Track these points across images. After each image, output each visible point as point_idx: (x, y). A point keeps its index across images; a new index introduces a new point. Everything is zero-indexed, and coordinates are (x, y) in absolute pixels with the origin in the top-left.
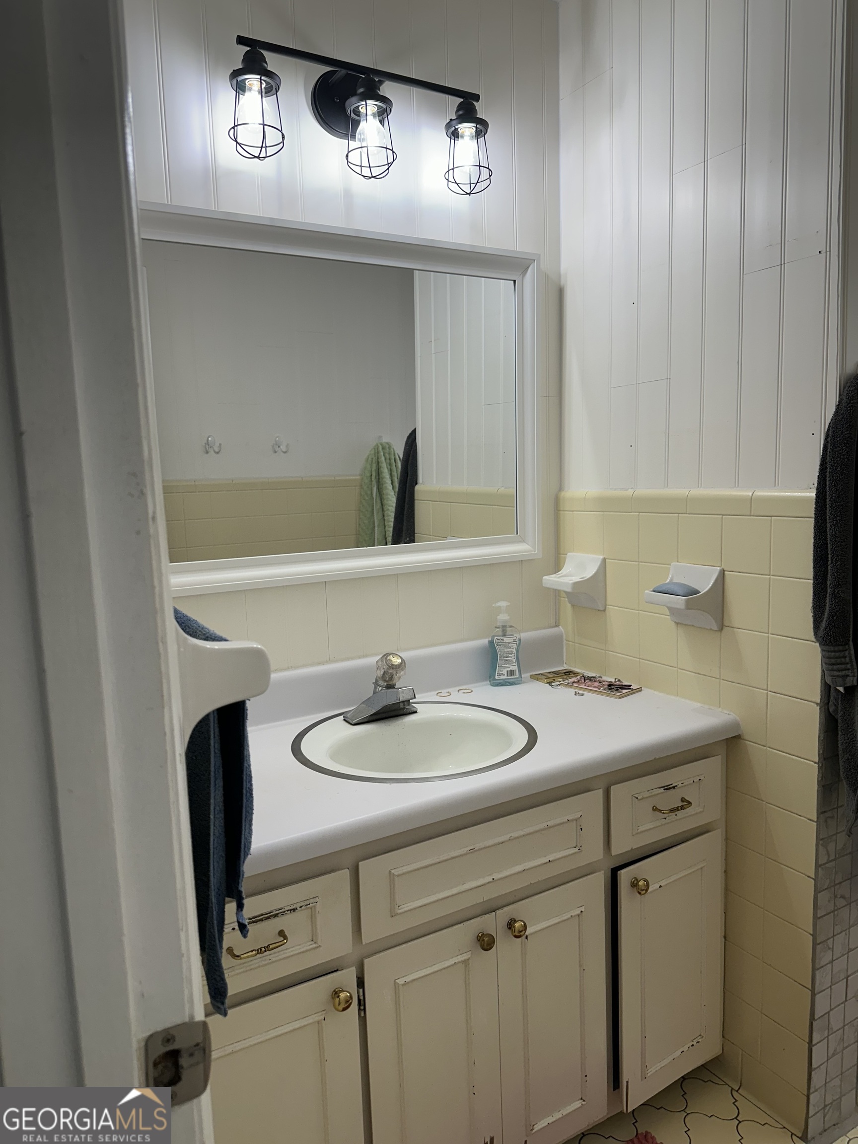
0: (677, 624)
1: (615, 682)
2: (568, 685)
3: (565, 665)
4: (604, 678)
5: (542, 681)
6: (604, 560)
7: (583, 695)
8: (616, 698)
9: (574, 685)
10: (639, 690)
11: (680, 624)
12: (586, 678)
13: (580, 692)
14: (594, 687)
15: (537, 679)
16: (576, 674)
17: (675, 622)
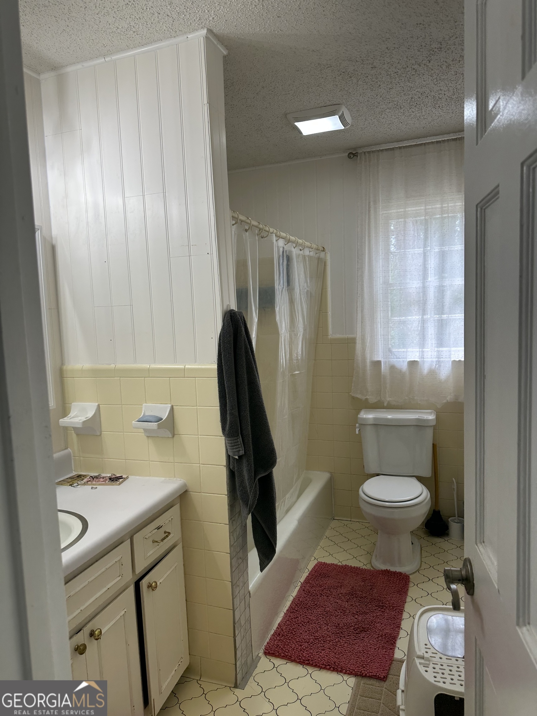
0: (148, 437)
1: (112, 476)
2: (84, 484)
3: (74, 472)
4: (103, 475)
5: (65, 485)
6: (99, 405)
7: (96, 488)
8: (117, 485)
9: (89, 483)
10: (127, 478)
11: (150, 436)
12: (93, 478)
13: (94, 486)
14: (101, 482)
15: (62, 485)
16: (85, 476)
17: (147, 436)
